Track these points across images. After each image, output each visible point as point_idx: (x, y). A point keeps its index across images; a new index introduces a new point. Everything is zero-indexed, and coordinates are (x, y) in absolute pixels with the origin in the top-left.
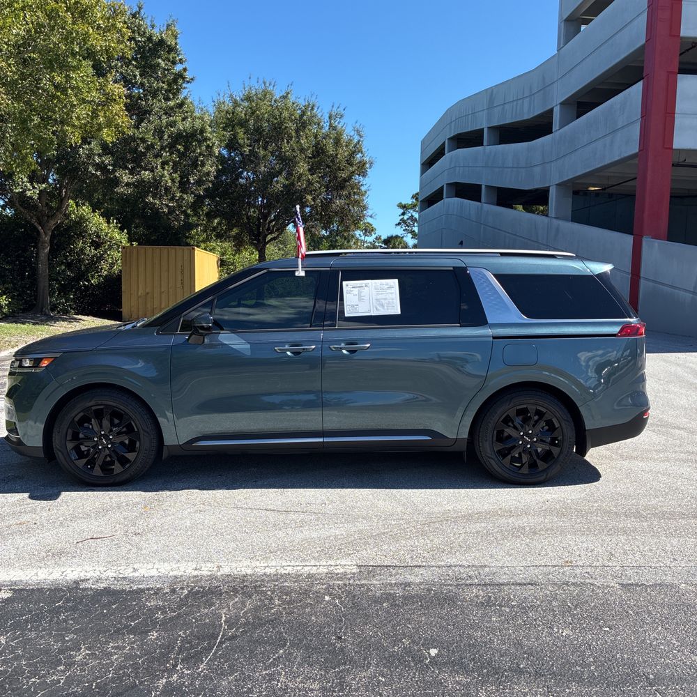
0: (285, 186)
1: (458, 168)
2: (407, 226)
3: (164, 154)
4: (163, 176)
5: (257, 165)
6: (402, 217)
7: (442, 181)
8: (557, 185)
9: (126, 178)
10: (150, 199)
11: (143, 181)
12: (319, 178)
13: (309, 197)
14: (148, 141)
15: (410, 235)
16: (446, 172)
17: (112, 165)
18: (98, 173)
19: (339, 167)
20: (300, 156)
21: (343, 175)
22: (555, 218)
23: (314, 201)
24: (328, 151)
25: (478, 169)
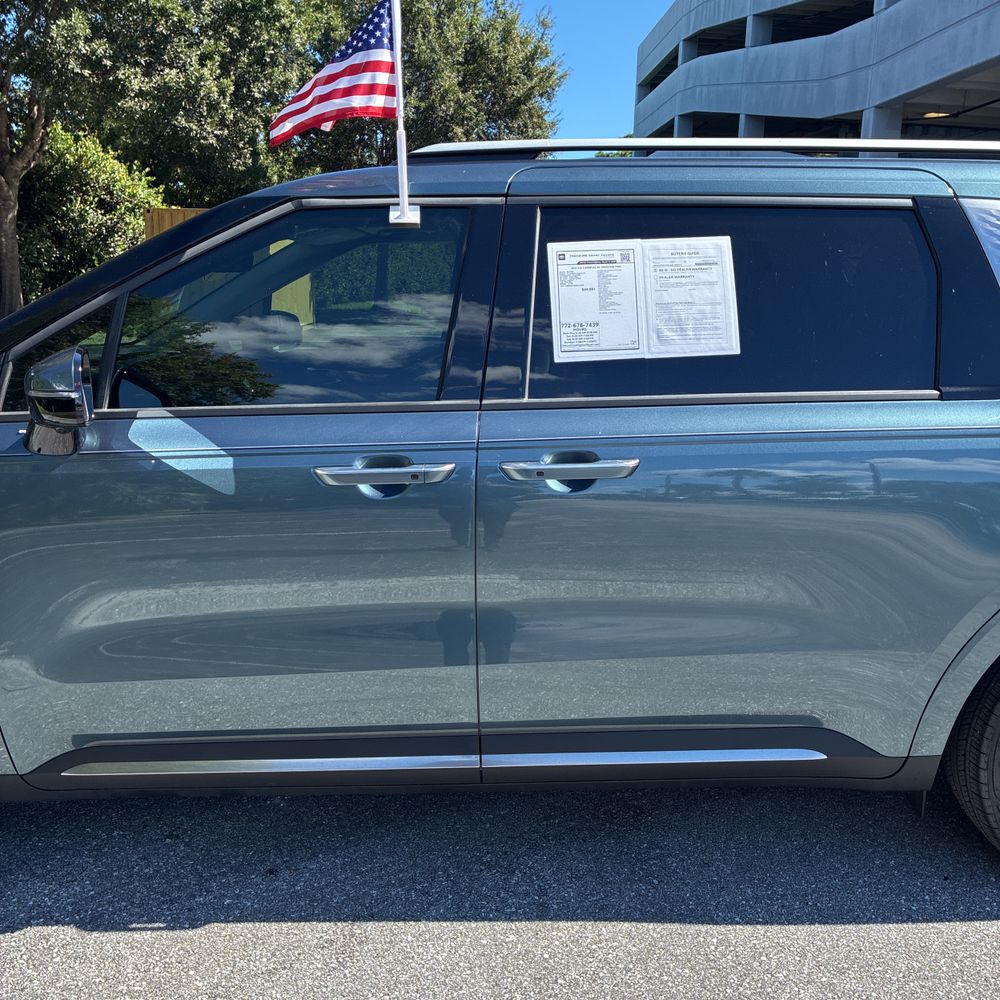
1: (698, 89)
3: (205, 41)
4: (200, 78)
7: (673, 112)
9: (137, 83)
10: (181, 121)
11: (166, 87)
12: (477, 97)
13: (459, 130)
14: (172, 15)
16: (678, 97)
17: (110, 58)
18: (87, 73)
19: (509, 80)
20: (444, 61)
21: (515, 93)
23: (467, 137)
24: (491, 52)
25: (734, 87)
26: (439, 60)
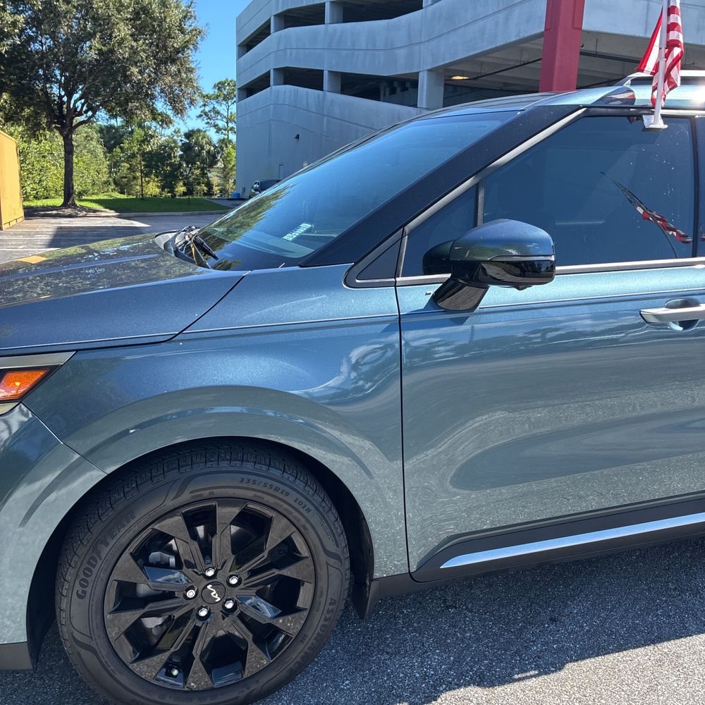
0: (100, 52)
1: (288, 51)
2: (209, 118)
5: (57, 24)
6: (202, 109)
7: (268, 66)
8: (428, 70)
13: (135, 70)
15: (213, 130)
16: (273, 55)
19: (169, 34)
21: (175, 45)
22: (426, 109)
23: (141, 75)
24: (154, 12)
25: (318, 51)
26: (113, 15)
